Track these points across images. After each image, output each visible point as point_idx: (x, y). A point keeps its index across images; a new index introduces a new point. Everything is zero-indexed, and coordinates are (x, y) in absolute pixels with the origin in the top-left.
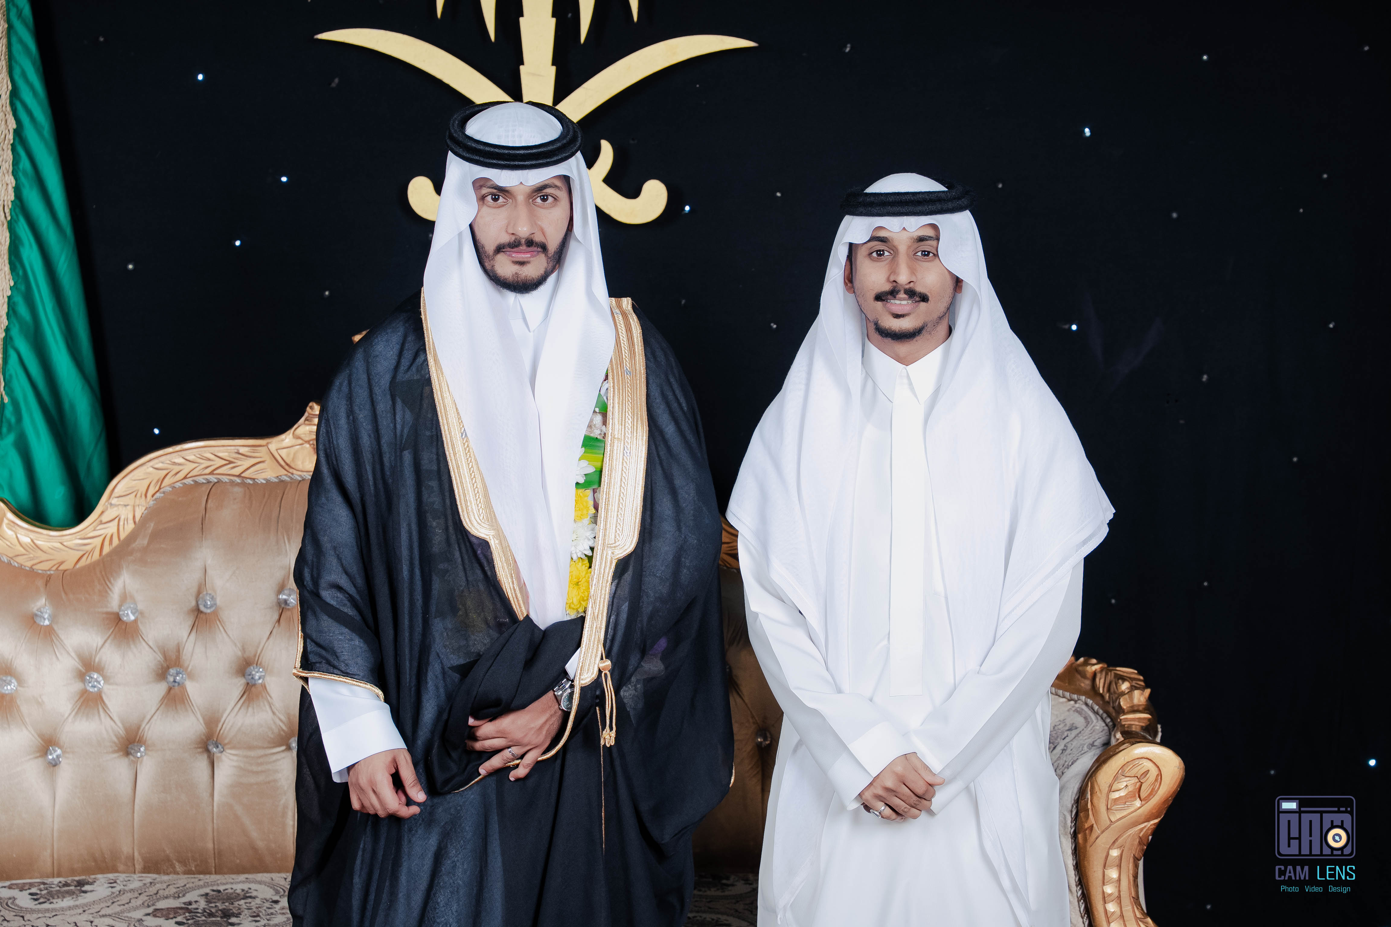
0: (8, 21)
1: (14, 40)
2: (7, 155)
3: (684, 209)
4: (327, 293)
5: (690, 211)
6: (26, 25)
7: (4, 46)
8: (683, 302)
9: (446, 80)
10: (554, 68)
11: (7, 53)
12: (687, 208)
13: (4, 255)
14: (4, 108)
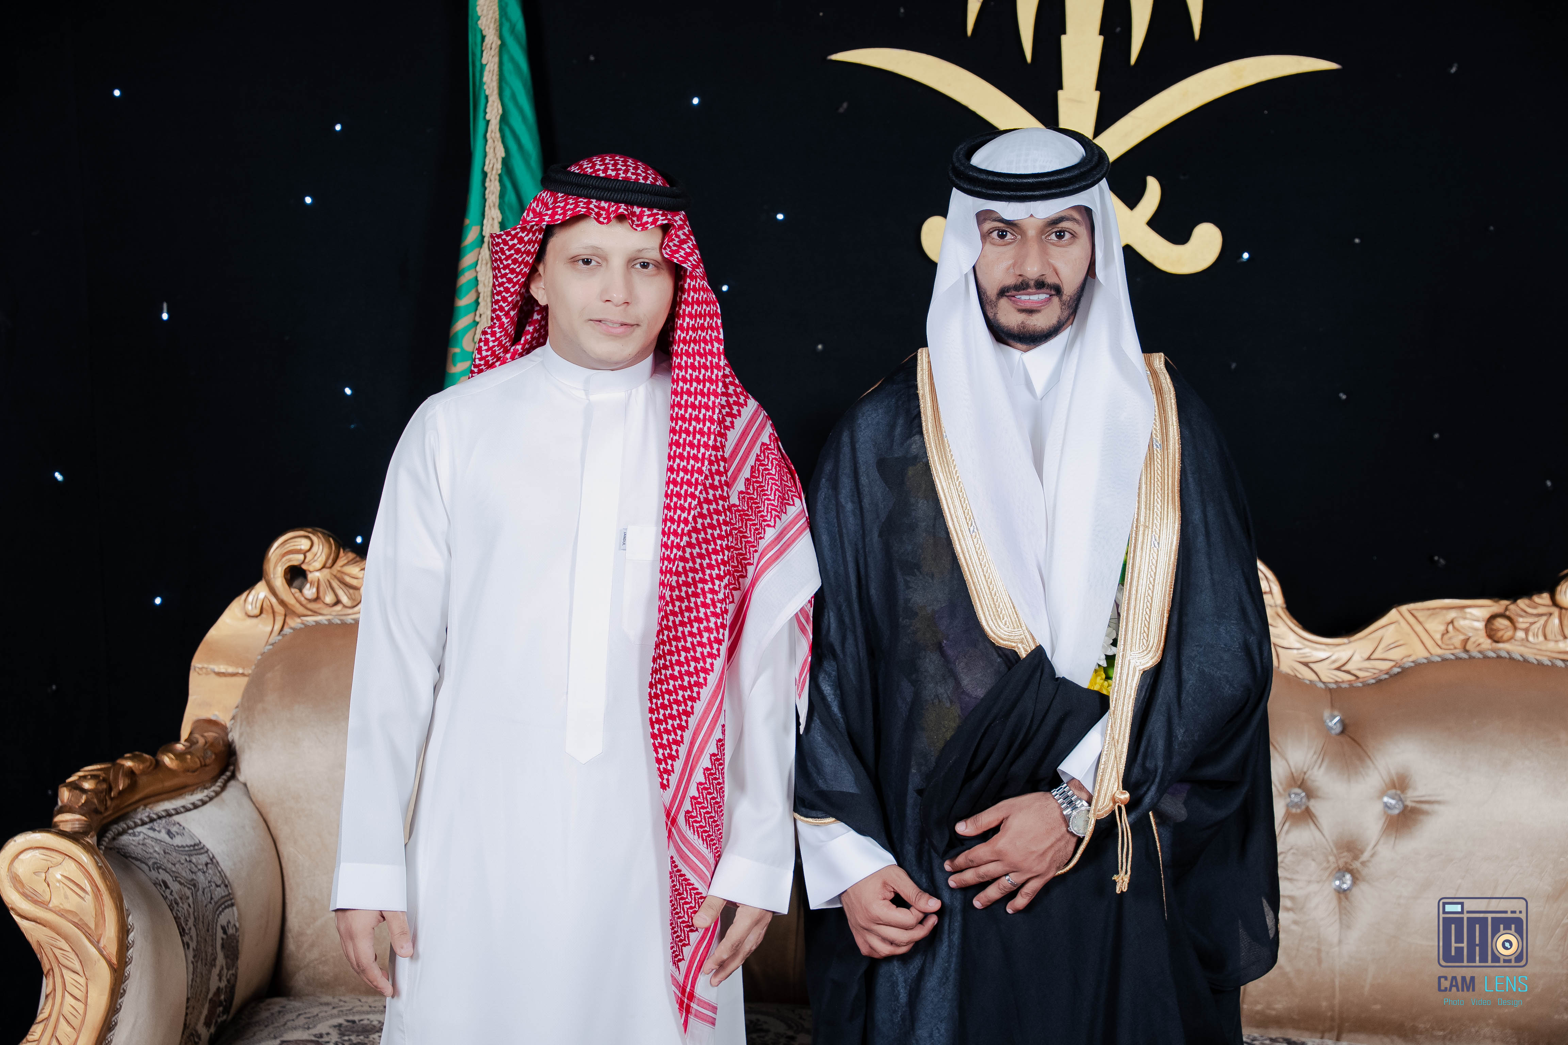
0: (501, 37)
1: (506, 58)
2: (495, 186)
3: (1241, 256)
4: (820, 347)
5: (1248, 259)
6: (519, 43)
7: (496, 67)
8: (1234, 366)
9: (973, 107)
10: (1098, 94)
11: (498, 73)
12: (1246, 256)
13: (487, 296)
14: (493, 134)
